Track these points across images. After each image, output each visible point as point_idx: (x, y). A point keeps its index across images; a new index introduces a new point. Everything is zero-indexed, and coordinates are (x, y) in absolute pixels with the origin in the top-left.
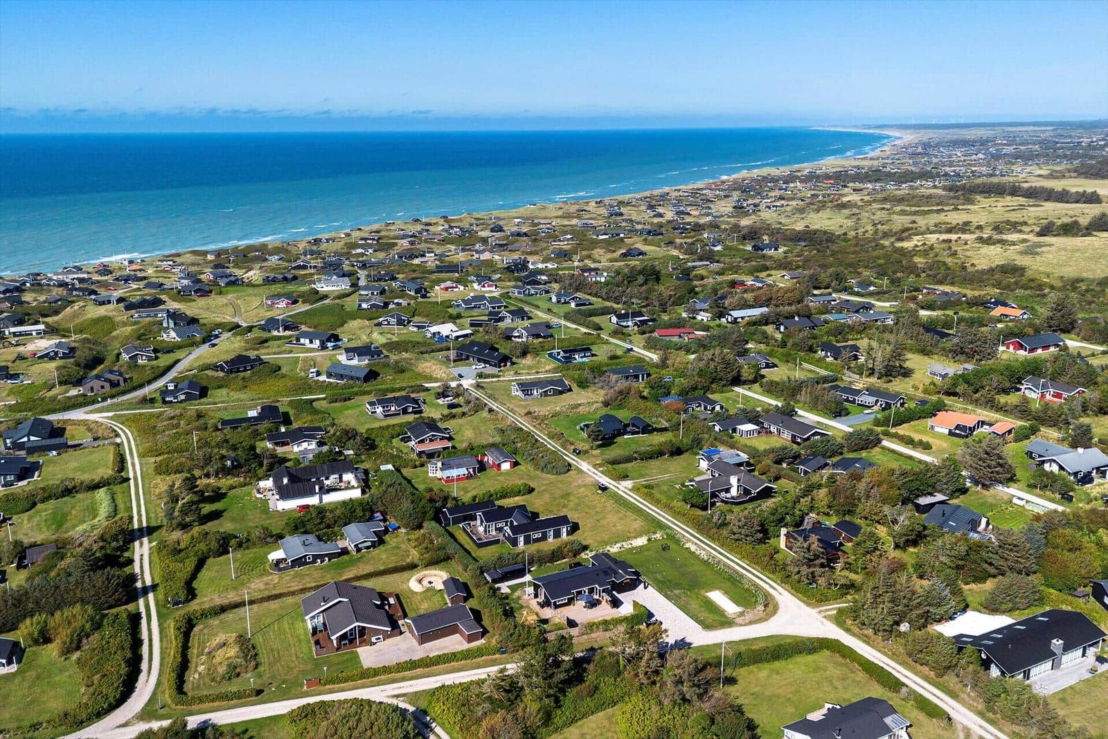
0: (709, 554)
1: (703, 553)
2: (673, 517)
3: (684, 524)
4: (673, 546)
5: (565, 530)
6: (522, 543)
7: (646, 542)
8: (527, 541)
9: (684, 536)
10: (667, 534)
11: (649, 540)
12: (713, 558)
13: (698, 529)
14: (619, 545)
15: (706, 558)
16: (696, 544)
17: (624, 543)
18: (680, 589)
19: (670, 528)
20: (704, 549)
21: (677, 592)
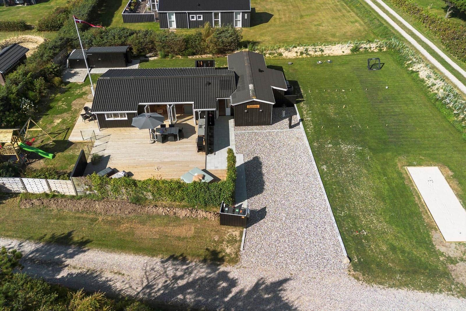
0: (451, 90)
1: (440, 84)
2: (414, 25)
3: (427, 36)
4: (390, 64)
5: (240, 17)
6: (174, 25)
7: (348, 51)
8: (181, 24)
9: (418, 52)
10: (390, 46)
11: (355, 50)
12: (455, 96)
13: (448, 46)
14: (300, 49)
15: (441, 93)
16: (433, 67)
17: (310, 48)
18: (356, 143)
19: (400, 38)
20: (444, 79)
21: (345, 148)
